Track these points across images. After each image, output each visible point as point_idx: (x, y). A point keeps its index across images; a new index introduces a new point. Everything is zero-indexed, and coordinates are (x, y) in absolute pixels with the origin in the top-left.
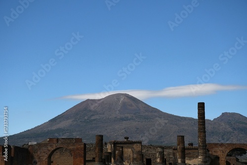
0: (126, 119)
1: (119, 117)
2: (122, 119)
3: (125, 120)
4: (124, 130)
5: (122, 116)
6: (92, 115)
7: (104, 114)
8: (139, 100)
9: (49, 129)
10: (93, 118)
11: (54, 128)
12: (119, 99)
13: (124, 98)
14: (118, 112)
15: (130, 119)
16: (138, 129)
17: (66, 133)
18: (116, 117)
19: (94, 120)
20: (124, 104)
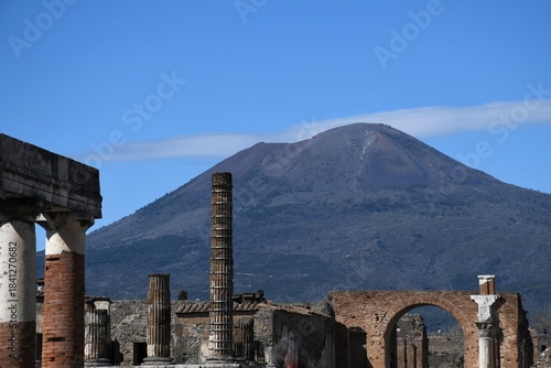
0: (383, 206)
1: (359, 200)
2: (370, 207)
3: (378, 211)
4: (375, 242)
5: (368, 196)
6: (275, 194)
7: (309, 190)
8: (425, 146)
9: (139, 236)
10: (276, 202)
11: (153, 234)
12: (358, 143)
13: (377, 139)
14: (356, 182)
15: (394, 207)
16: (419, 236)
17: (189, 250)
18: (349, 201)
19: (280, 209)
20: (376, 158)
